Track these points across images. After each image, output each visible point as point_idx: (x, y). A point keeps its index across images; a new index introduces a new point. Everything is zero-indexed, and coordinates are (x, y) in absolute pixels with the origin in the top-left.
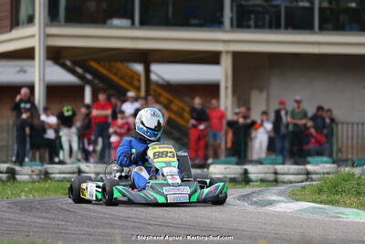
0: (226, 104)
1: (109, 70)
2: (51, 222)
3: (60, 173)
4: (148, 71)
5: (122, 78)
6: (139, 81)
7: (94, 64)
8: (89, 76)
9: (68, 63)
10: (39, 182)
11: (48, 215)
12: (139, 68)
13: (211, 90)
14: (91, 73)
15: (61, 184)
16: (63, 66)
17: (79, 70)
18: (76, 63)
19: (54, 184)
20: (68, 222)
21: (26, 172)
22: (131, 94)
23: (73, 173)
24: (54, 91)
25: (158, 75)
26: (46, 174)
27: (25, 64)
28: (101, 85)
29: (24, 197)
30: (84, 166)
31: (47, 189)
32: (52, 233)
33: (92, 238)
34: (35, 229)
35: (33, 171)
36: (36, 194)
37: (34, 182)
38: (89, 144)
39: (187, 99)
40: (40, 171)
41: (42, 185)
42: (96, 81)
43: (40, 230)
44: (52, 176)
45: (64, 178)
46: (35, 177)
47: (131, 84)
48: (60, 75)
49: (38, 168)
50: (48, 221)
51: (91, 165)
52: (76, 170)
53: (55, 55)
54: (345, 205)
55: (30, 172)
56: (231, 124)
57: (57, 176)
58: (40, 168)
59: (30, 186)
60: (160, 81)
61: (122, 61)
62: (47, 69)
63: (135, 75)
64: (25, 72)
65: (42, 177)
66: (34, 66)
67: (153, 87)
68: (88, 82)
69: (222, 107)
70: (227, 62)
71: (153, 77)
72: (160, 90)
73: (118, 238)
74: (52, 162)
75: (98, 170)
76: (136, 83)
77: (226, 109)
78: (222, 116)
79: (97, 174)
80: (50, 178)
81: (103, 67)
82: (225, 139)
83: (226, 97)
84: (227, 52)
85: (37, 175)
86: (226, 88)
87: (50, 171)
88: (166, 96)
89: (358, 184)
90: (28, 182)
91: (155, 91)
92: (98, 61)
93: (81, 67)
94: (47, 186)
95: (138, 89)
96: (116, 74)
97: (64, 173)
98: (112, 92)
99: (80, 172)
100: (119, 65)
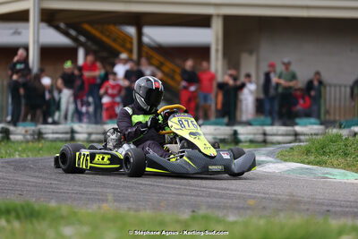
0: (217, 66)
1: (102, 32)
2: (44, 181)
3: (53, 133)
4: (140, 34)
5: (115, 40)
6: (131, 43)
7: (87, 27)
8: (82, 39)
9: (62, 25)
10: (32, 142)
11: (41, 175)
12: (131, 30)
13: (202, 52)
14: (84, 36)
15: (54, 144)
16: (57, 28)
17: (73, 33)
18: (69, 25)
19: (48, 144)
20: (60, 181)
21: (19, 132)
22: (124, 56)
23: (66, 133)
24: (48, 53)
25: (150, 38)
26: (40, 135)
27: (19, 26)
28: (95, 47)
29: (17, 157)
30: (77, 127)
31: (40, 149)
32: (45, 191)
33: (84, 197)
34: (29, 188)
35: (26, 131)
36: (29, 154)
37: (27, 142)
38: (82, 105)
39: (178, 61)
40: (34, 131)
41: (36, 144)
42: (89, 44)
43: (33, 189)
44: (46, 136)
45: (57, 138)
46: (29, 137)
47: (123, 46)
48: (54, 37)
49: (31, 128)
50: (40, 180)
51: (84, 125)
52: (69, 130)
53: (50, 17)
54: (333, 166)
55: (23, 132)
56: (222, 86)
57: (50, 136)
58: (33, 128)
59: (24, 145)
60: (152, 44)
61: (115, 24)
62: (42, 31)
63: (128, 37)
64: (19, 33)
65: (36, 137)
66: (28, 28)
67: (145, 49)
68: (82, 44)
69: (213, 69)
70: (217, 25)
71: (145, 40)
72: (151, 53)
73: (110, 197)
74: (45, 122)
75: (90, 130)
76: (128, 45)
77: (217, 70)
78: (213, 78)
79: (90, 134)
80: (43, 138)
81: (96, 29)
82: (215, 101)
83: (217, 59)
84: (218, 16)
85: (31, 135)
86: (217, 51)
87: (43, 131)
88: (157, 58)
89: (346, 145)
90: (22, 142)
91: (147, 53)
92: (91, 23)
93: (75, 29)
94: (40, 145)
95: (130, 51)
96: (108, 36)
97: (57, 133)
98: (104, 54)
99: (73, 132)
100: (112, 28)
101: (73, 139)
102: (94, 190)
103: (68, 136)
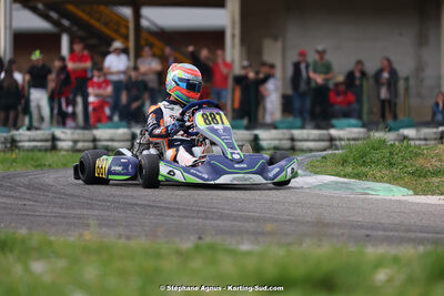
0: (233, 55)
1: (89, 14)
2: (16, 201)
3: (30, 141)
4: (137, 16)
5: (106, 24)
6: (127, 27)
7: (71, 8)
8: (66, 23)
9: (40, 6)
10: (4, 151)
11: (12, 193)
12: (127, 12)
13: (215, 38)
14: (68, 19)
15: (30, 154)
16: (34, 10)
17: (54, 15)
18: (50, 6)
19: (22, 154)
20: (36, 201)
23: (46, 141)
24: (22, 41)
25: (148, 20)
26: (13, 142)
28: (81, 33)
30: (59, 132)
31: (14, 161)
32: (17, 215)
33: (65, 221)
36: (1, 166)
38: (67, 105)
40: (6, 139)
41: (8, 155)
42: (75, 28)
44: (20, 144)
45: (35, 147)
47: (117, 31)
48: (30, 21)
49: (3, 134)
50: (12, 201)
51: (68, 131)
52: (50, 137)
54: (375, 179)
57: (27, 144)
58: (5, 134)
60: (153, 28)
61: (106, 4)
62: (15, 13)
63: (124, 20)
65: (8, 145)
67: (144, 35)
68: (65, 30)
69: (228, 58)
70: (233, 4)
71: (144, 23)
72: (152, 39)
75: (76, 137)
76: (123, 30)
77: (233, 61)
79: (75, 142)
80: (17, 147)
81: (83, 11)
83: (233, 46)
85: (2, 143)
86: (233, 36)
87: (18, 138)
88: (159, 46)
89: (391, 153)
91: (146, 40)
92: (77, 3)
93: (57, 12)
94: (14, 156)
95: (125, 38)
96: (98, 20)
97: (34, 141)
98: (94, 41)
99: (54, 139)
100: (102, 8)
101: (54, 148)
102: (78, 212)
103: (49, 144)
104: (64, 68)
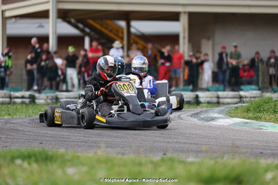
0: (184, 48)
1: (102, 25)
3: (66, 98)
4: (129, 26)
5: (111, 31)
6: (123, 33)
7: (91, 22)
8: (87, 30)
9: (73, 21)
10: (52, 104)
12: (123, 24)
13: (173, 39)
14: (89, 28)
16: (69, 23)
17: (80, 26)
18: (78, 21)
21: (42, 98)
24: (63, 41)
25: (135, 28)
26: (57, 99)
27: (43, 21)
28: (96, 36)
32: (59, 141)
34: (47, 139)
35: (47, 97)
37: (48, 104)
40: (52, 97)
42: (92, 33)
43: (50, 139)
44: (61, 100)
46: (49, 101)
47: (117, 35)
48: (67, 29)
53: (64, 15)
54: (266, 120)
55: (45, 97)
58: (52, 95)
60: (138, 33)
61: (110, 19)
62: (58, 25)
63: (121, 28)
64: (43, 27)
65: (54, 101)
66: (48, 23)
67: (132, 37)
68: (87, 34)
70: (184, 19)
71: (133, 30)
72: (137, 39)
76: (120, 35)
77: (184, 52)
78: (181, 57)
80: (59, 102)
81: (97, 23)
82: (183, 74)
83: (184, 43)
84: (185, 13)
85: (50, 99)
86: (184, 38)
87: (59, 97)
88: (141, 43)
90: (44, 104)
91: (134, 40)
92: (93, 19)
93: (82, 24)
95: (122, 39)
96: (106, 28)
97: (69, 98)
98: (103, 41)
100: (109, 22)
102: (94, 139)
104: (86, 56)
